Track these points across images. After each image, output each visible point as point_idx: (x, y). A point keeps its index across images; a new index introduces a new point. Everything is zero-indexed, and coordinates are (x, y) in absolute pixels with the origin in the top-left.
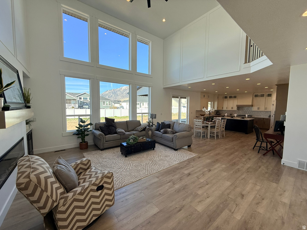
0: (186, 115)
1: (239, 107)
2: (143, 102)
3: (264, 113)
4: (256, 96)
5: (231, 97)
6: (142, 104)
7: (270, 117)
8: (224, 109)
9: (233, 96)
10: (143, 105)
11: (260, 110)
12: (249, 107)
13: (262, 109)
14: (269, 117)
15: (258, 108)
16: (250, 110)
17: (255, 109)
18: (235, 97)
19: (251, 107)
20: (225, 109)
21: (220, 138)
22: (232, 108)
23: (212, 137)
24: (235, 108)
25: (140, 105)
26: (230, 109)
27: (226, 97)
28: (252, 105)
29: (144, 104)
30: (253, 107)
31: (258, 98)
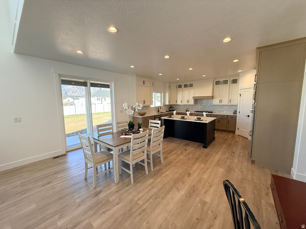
0: (110, 114)
1: (197, 100)
2: (105, 97)
3: (228, 107)
4: (218, 83)
5: (186, 86)
6: (103, 99)
7: (236, 114)
9: (188, 84)
10: (105, 100)
11: (222, 104)
12: (209, 100)
13: (225, 102)
14: (234, 113)
15: (221, 101)
16: (210, 105)
17: (216, 102)
18: (191, 86)
19: (211, 100)
20: (179, 103)
21: (147, 173)
22: (188, 101)
23: (123, 175)
24: (192, 102)
25: (101, 100)
26: (186, 103)
27: (180, 86)
28: (213, 97)
29: (107, 99)
30: (214, 99)
31: (220, 85)
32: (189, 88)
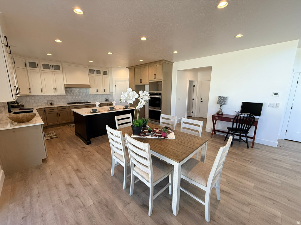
4: (91, 71)
5: (46, 67)
8: (33, 93)
9: (51, 64)
15: (97, 90)
17: (92, 91)
18: (57, 68)
19: (87, 89)
22: (55, 90)
24: (62, 91)
26: (52, 93)
27: (33, 65)
28: (90, 85)
30: (90, 88)
31: (94, 74)
32: (54, 70)
